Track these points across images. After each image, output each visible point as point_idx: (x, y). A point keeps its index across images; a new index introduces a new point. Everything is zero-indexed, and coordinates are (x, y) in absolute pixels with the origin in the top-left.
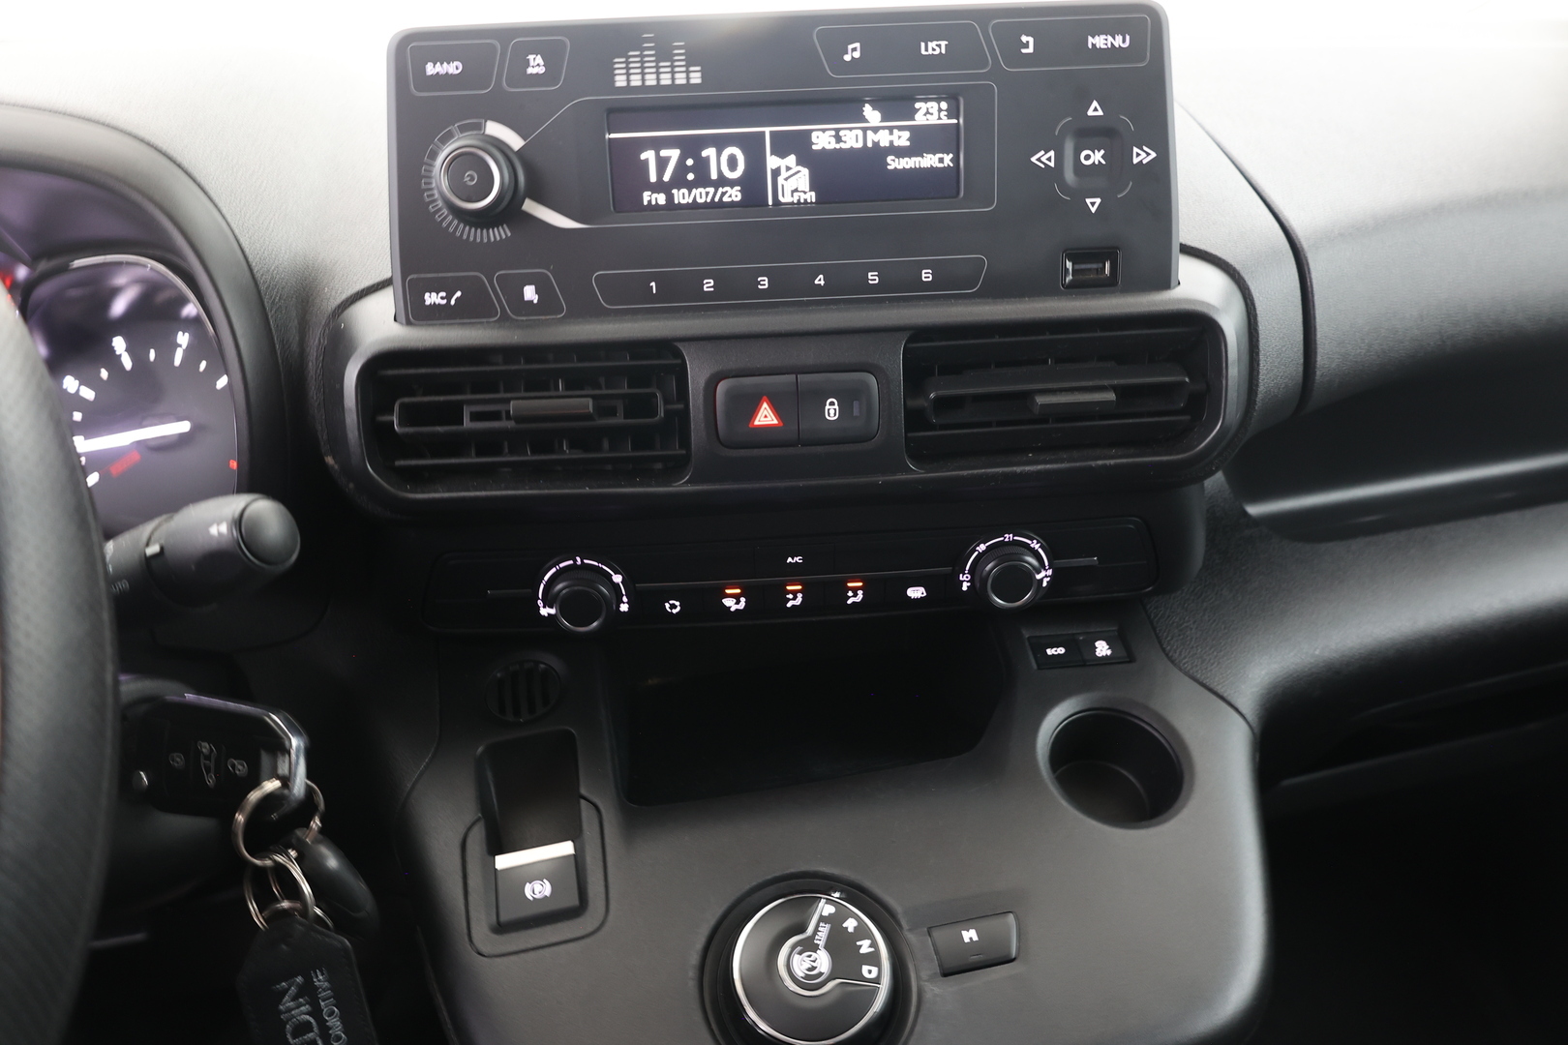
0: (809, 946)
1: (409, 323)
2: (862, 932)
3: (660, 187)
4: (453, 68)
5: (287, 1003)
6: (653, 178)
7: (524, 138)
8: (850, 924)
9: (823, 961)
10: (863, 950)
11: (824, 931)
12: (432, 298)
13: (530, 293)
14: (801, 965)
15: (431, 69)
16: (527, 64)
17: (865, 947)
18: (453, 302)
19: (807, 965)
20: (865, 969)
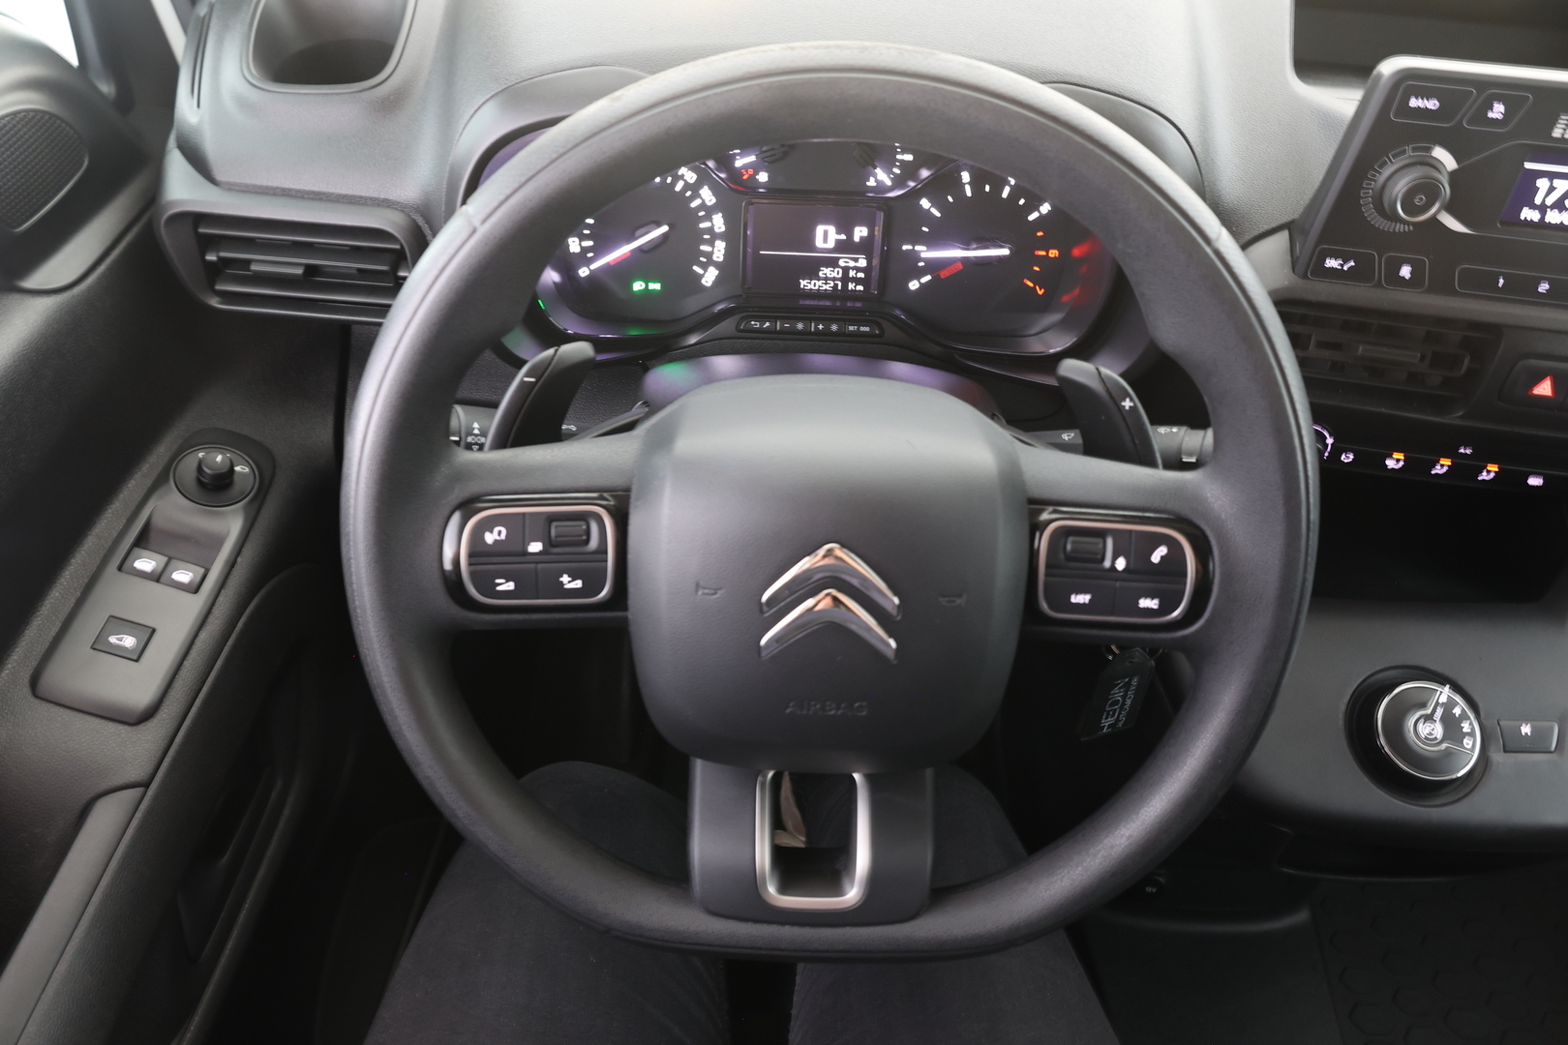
0: (1429, 718)
1: (1305, 276)
2: (1464, 716)
3: (1543, 209)
4: (1432, 104)
5: (1116, 690)
6: (1538, 201)
7: (1458, 164)
8: (1457, 711)
9: (1438, 731)
10: (1465, 730)
11: (1439, 712)
12: (1332, 263)
13: (1406, 271)
14: (1424, 729)
15: (1414, 103)
16: (1491, 108)
17: (1466, 727)
18: (1345, 268)
19: (1427, 731)
20: (1465, 741)
